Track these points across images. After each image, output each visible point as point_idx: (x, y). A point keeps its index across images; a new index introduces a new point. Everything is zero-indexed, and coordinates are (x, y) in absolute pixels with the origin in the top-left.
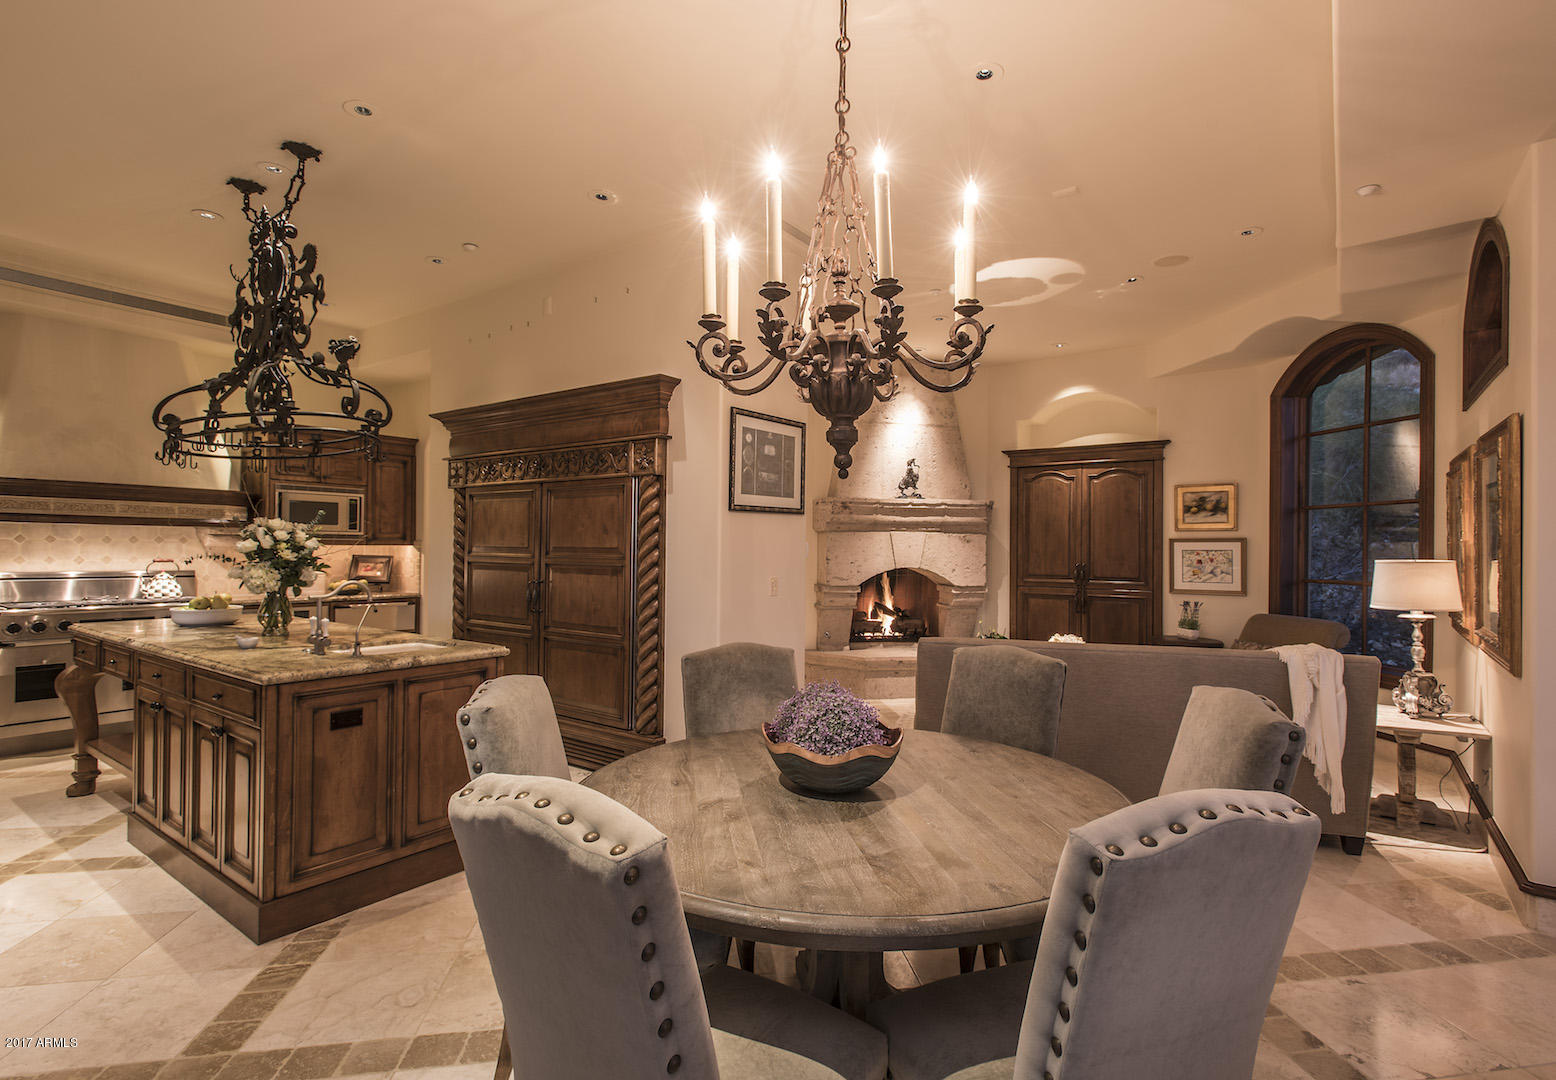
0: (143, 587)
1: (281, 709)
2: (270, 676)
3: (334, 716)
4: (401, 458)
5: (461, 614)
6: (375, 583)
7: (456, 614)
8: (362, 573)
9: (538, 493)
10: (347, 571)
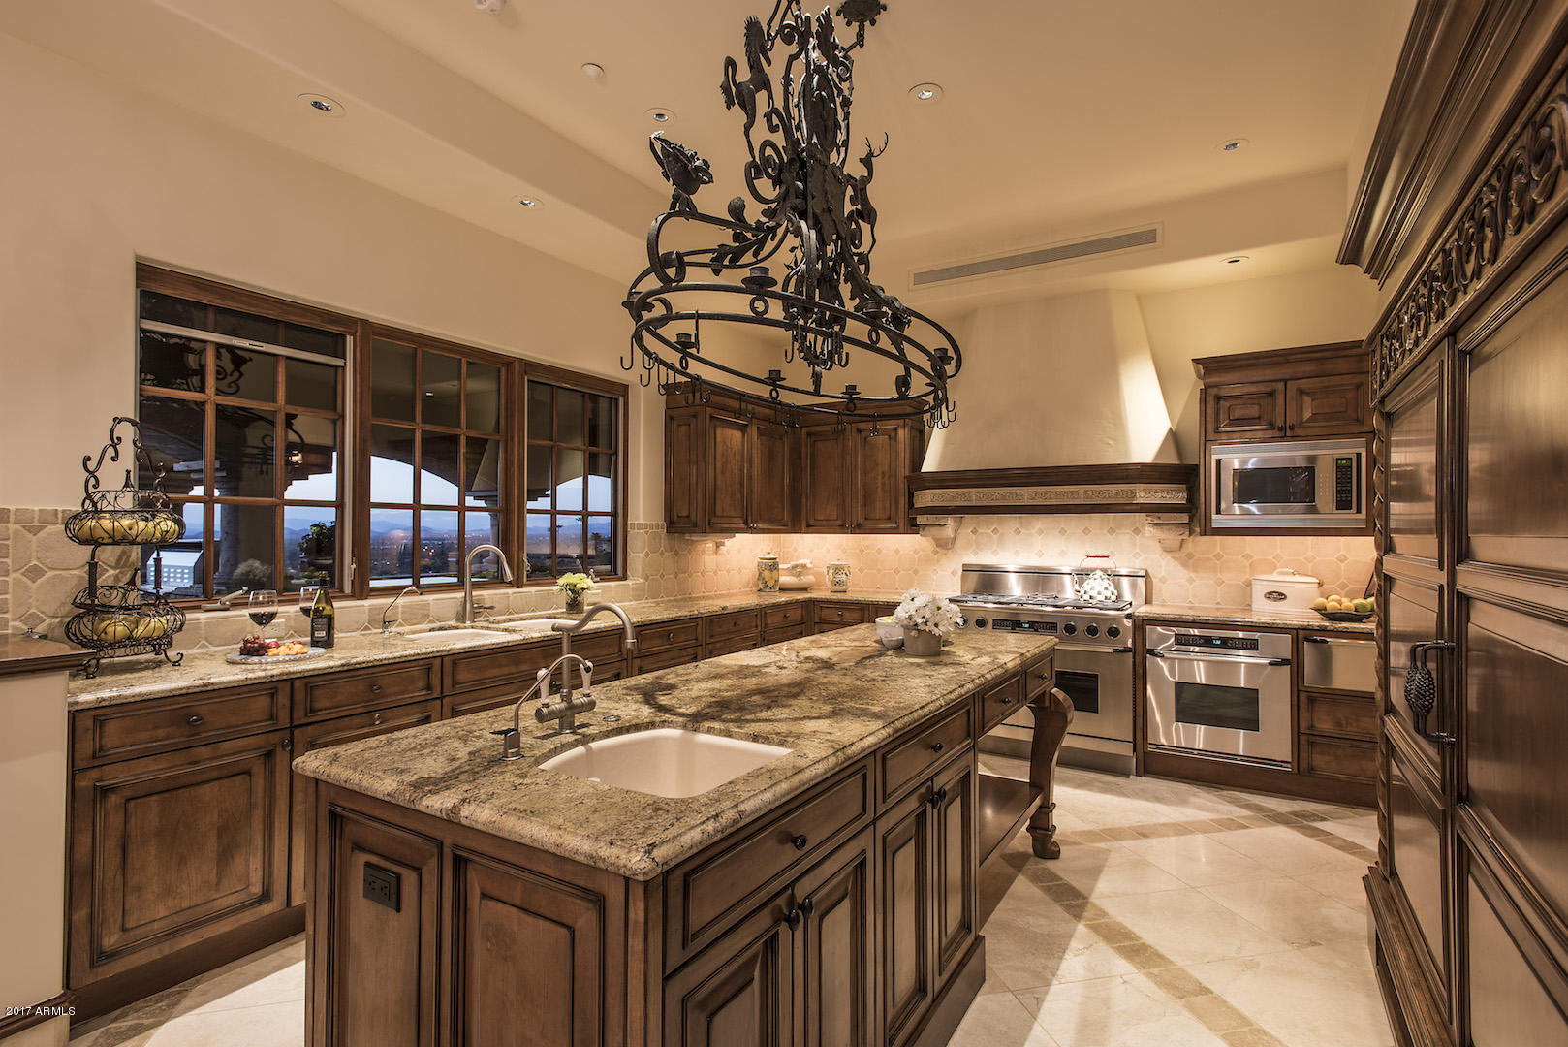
0: (1077, 588)
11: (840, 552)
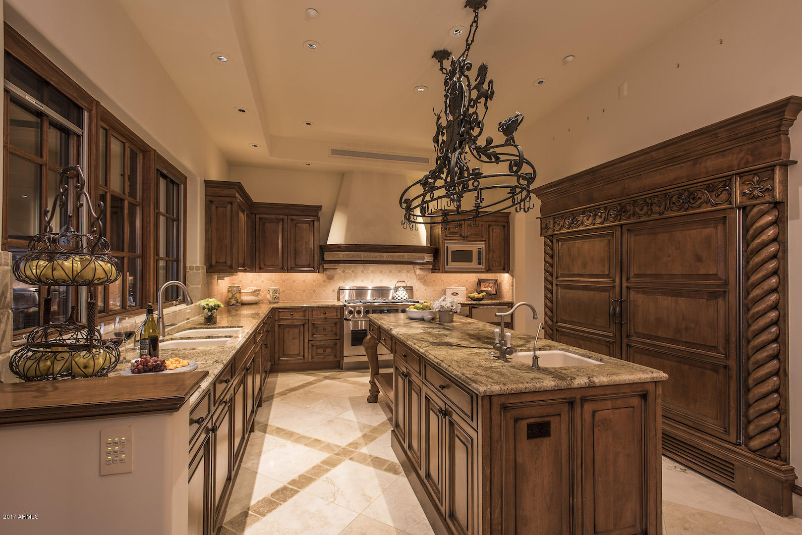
0: (394, 295)
1: (493, 418)
2: (485, 388)
3: (530, 426)
4: (502, 223)
5: (551, 319)
6: (490, 295)
7: (547, 318)
8: (483, 289)
9: (618, 233)
10: (475, 287)
11: (270, 282)
